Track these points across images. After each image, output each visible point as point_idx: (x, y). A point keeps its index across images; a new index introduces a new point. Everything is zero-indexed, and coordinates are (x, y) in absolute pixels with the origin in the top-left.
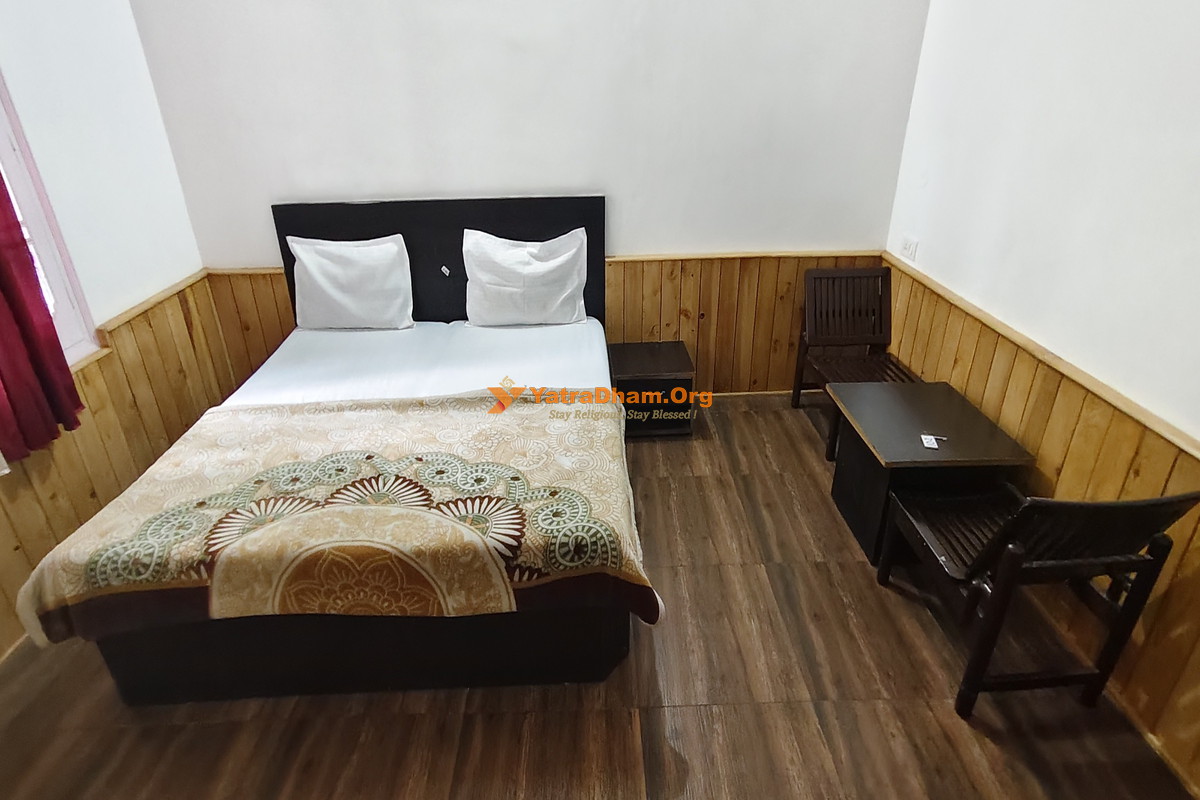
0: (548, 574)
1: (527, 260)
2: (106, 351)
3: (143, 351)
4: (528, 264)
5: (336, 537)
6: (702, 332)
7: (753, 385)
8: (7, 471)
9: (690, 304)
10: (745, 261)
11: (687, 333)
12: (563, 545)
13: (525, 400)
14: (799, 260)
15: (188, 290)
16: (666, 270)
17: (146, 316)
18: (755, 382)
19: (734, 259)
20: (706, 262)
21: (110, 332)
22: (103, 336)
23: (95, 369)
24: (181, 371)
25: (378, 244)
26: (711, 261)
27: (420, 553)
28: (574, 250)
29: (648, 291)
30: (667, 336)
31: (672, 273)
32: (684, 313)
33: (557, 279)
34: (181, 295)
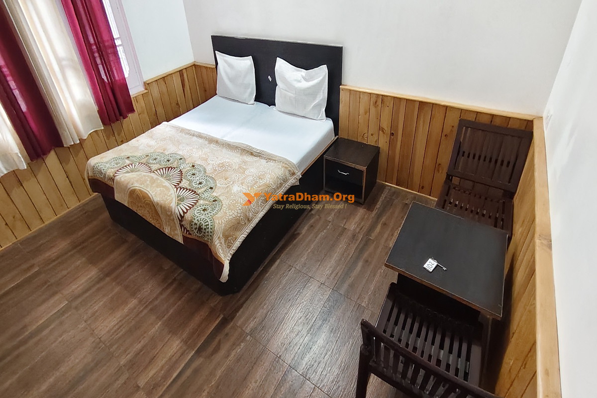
0: (191, 234)
1: (299, 79)
2: (146, 91)
3: (161, 93)
4: (299, 81)
5: (142, 186)
6: (392, 143)
7: (421, 189)
8: (103, 128)
9: (386, 124)
10: (422, 104)
11: (383, 143)
12: (196, 224)
13: (252, 154)
14: (462, 111)
15: (184, 71)
16: (373, 99)
17: (164, 79)
18: (423, 187)
19: (415, 101)
20: (397, 100)
21: (148, 84)
22: (147, 85)
23: (141, 97)
24: (177, 104)
25: (243, 60)
26: (400, 99)
27: (158, 204)
28: (321, 78)
29: (362, 111)
30: (371, 141)
31: (376, 102)
32: (381, 129)
33: (311, 93)
34: (181, 72)
